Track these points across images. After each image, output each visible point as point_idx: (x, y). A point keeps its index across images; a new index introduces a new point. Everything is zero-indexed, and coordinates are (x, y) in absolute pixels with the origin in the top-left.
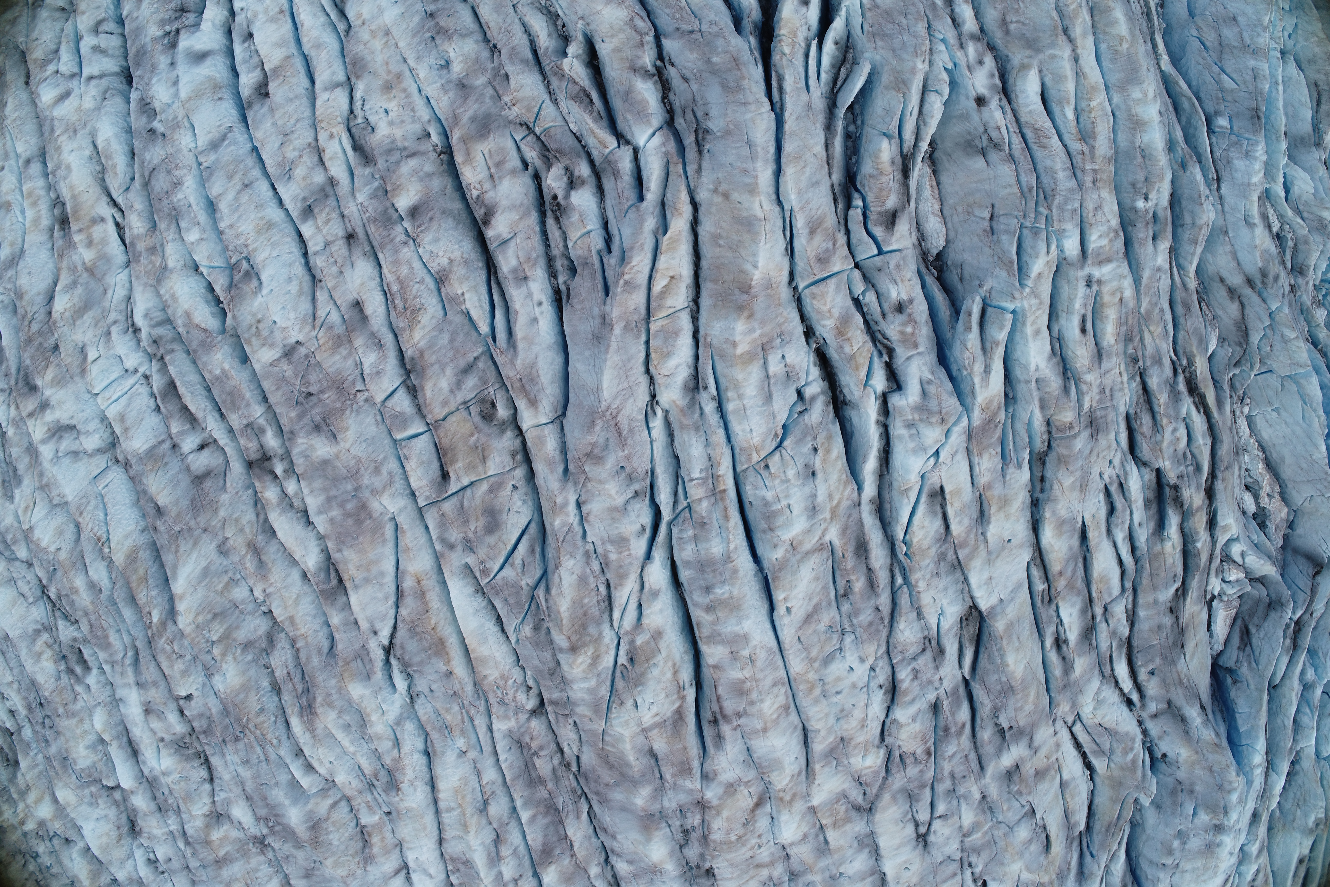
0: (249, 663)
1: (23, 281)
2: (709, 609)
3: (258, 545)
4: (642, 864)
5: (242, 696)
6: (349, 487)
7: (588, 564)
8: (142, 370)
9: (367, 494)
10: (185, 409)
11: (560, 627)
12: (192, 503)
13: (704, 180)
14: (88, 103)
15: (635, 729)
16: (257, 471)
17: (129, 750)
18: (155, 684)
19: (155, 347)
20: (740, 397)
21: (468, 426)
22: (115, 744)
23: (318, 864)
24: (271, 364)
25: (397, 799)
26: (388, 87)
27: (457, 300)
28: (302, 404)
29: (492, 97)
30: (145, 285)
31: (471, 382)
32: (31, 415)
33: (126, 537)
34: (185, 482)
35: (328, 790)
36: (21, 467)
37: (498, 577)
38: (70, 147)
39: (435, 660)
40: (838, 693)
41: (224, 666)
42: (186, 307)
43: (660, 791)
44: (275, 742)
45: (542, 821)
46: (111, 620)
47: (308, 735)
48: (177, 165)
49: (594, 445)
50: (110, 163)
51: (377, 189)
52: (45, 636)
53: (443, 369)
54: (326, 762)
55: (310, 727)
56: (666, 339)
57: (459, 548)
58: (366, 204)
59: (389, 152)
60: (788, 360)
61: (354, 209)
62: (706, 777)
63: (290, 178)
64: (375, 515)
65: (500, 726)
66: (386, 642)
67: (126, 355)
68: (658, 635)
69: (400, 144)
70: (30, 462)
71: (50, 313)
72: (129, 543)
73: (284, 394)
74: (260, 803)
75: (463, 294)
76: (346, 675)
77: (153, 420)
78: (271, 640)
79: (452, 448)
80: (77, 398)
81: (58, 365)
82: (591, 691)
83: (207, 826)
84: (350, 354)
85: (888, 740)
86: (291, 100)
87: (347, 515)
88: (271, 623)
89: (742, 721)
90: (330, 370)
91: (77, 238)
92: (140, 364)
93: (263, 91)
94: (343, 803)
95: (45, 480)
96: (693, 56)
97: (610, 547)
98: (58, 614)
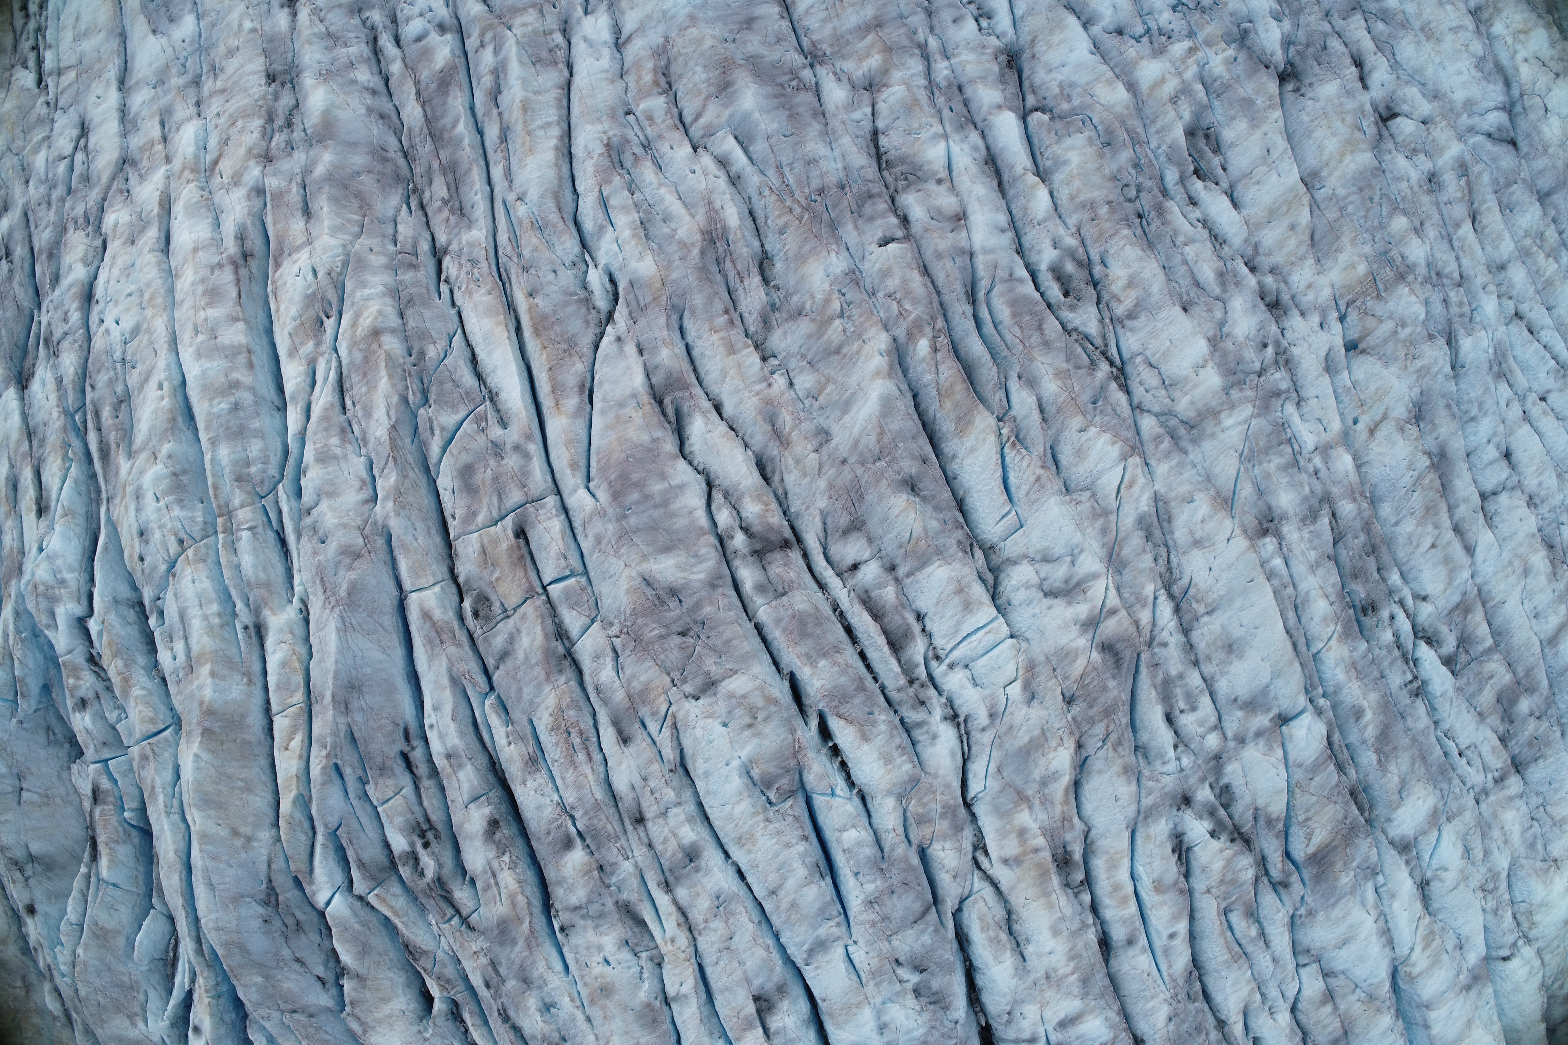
0: (797, 291)
1: (1126, 789)
2: (235, 385)
3: (778, 443)
4: (340, 80)
5: (807, 248)
6: (633, 520)
7: (364, 432)
8: (943, 667)
9: (610, 511)
10: (877, 616)
11: (389, 358)
12: (862, 497)
13: (264, 851)
14: (1031, 1011)
15: (317, 244)
16: (773, 537)
17: (999, 163)
18: (939, 256)
19: (922, 696)
20: (206, 618)
21: (501, 590)
22: (1019, 170)
23: (730, 38)
24: (736, 672)
25: (611, 133)
26: (606, 990)
27: (516, 737)
28: (695, 622)
29: (500, 964)
30: (936, 776)
31: (499, 641)
32: (1113, 612)
33: (973, 450)
34: (873, 524)
35: (705, 135)
36: (1136, 540)
37: (463, 414)
38: (1054, 958)
39: (548, 310)
40: (130, 295)
41: (826, 286)
42: (866, 747)
43: (307, 171)
44: (767, 192)
45: (447, 121)
46: (1008, 337)
47: (717, 205)
48: (874, 924)
49: (350, 568)
50: (991, 934)
51: (612, 874)
52: (1120, 310)
53: (527, 658)
54: (699, 172)
55: (713, 214)
56: (288, 681)
57: (508, 447)
58: (620, 858)
59: (601, 916)
60: (169, 654)
61: (636, 853)
62: (260, 191)
63: (718, 897)
64: (605, 486)
65: (478, 234)
66: (609, 329)
67: (963, 687)
68: (293, 352)
69: (589, 922)
70: (1121, 548)
71: (1079, 746)
72: (969, 441)
73: (720, 634)
74: (801, 109)
75: (510, 744)
76: (658, 285)
77: (923, 603)
78: (766, 323)
79: (513, 565)
80: (1042, 633)
81: (1067, 678)
82: (363, 285)
83: (885, 72)
84: (629, 682)
85: (98, 242)
86: (727, 989)
87: (640, 485)
88: (767, 344)
89: (216, 259)
90: (651, 663)
91: (1040, 841)
92: (945, 675)
93: (764, 1004)
94: (688, 119)
95: (1099, 523)
96: (286, 985)
97: (338, 451)
98: (1099, 342)
